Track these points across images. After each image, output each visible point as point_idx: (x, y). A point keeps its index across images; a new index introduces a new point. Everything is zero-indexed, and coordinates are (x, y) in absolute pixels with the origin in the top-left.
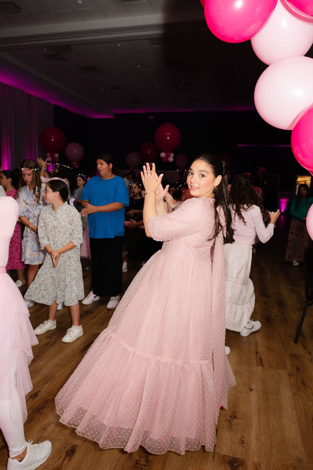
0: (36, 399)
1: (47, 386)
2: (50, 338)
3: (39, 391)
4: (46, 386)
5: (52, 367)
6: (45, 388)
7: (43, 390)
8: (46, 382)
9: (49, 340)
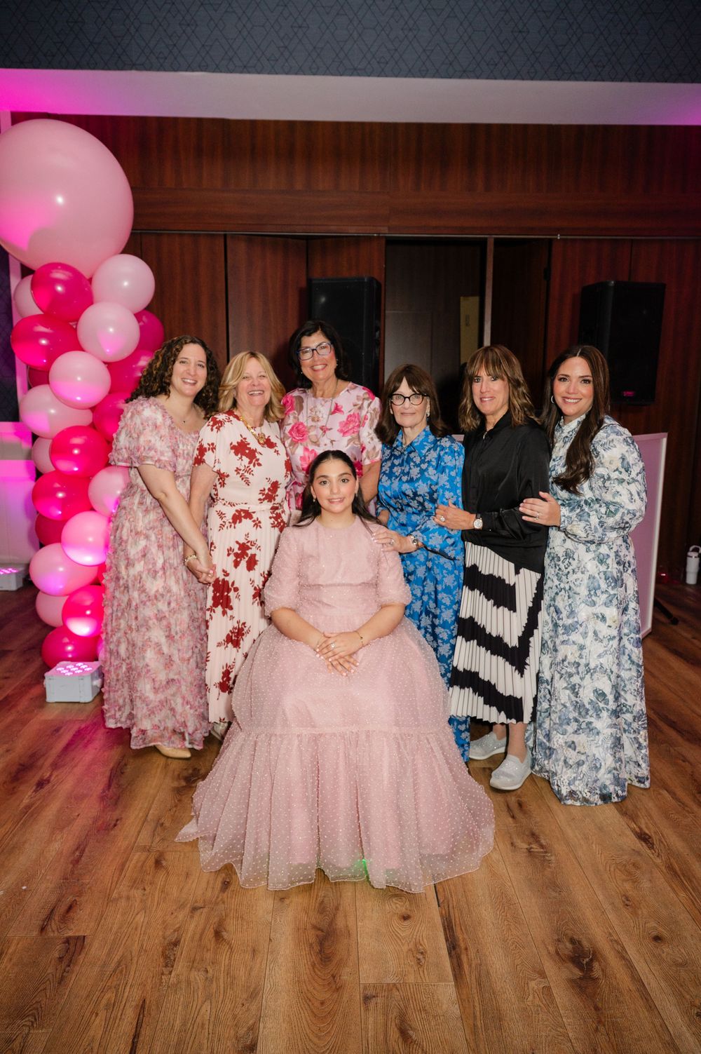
0: (37, 779)
1: (24, 801)
2: (68, 941)
3: (35, 791)
4: (26, 801)
5: (25, 842)
6: (27, 797)
7: (29, 793)
8: (28, 807)
9: (70, 934)
